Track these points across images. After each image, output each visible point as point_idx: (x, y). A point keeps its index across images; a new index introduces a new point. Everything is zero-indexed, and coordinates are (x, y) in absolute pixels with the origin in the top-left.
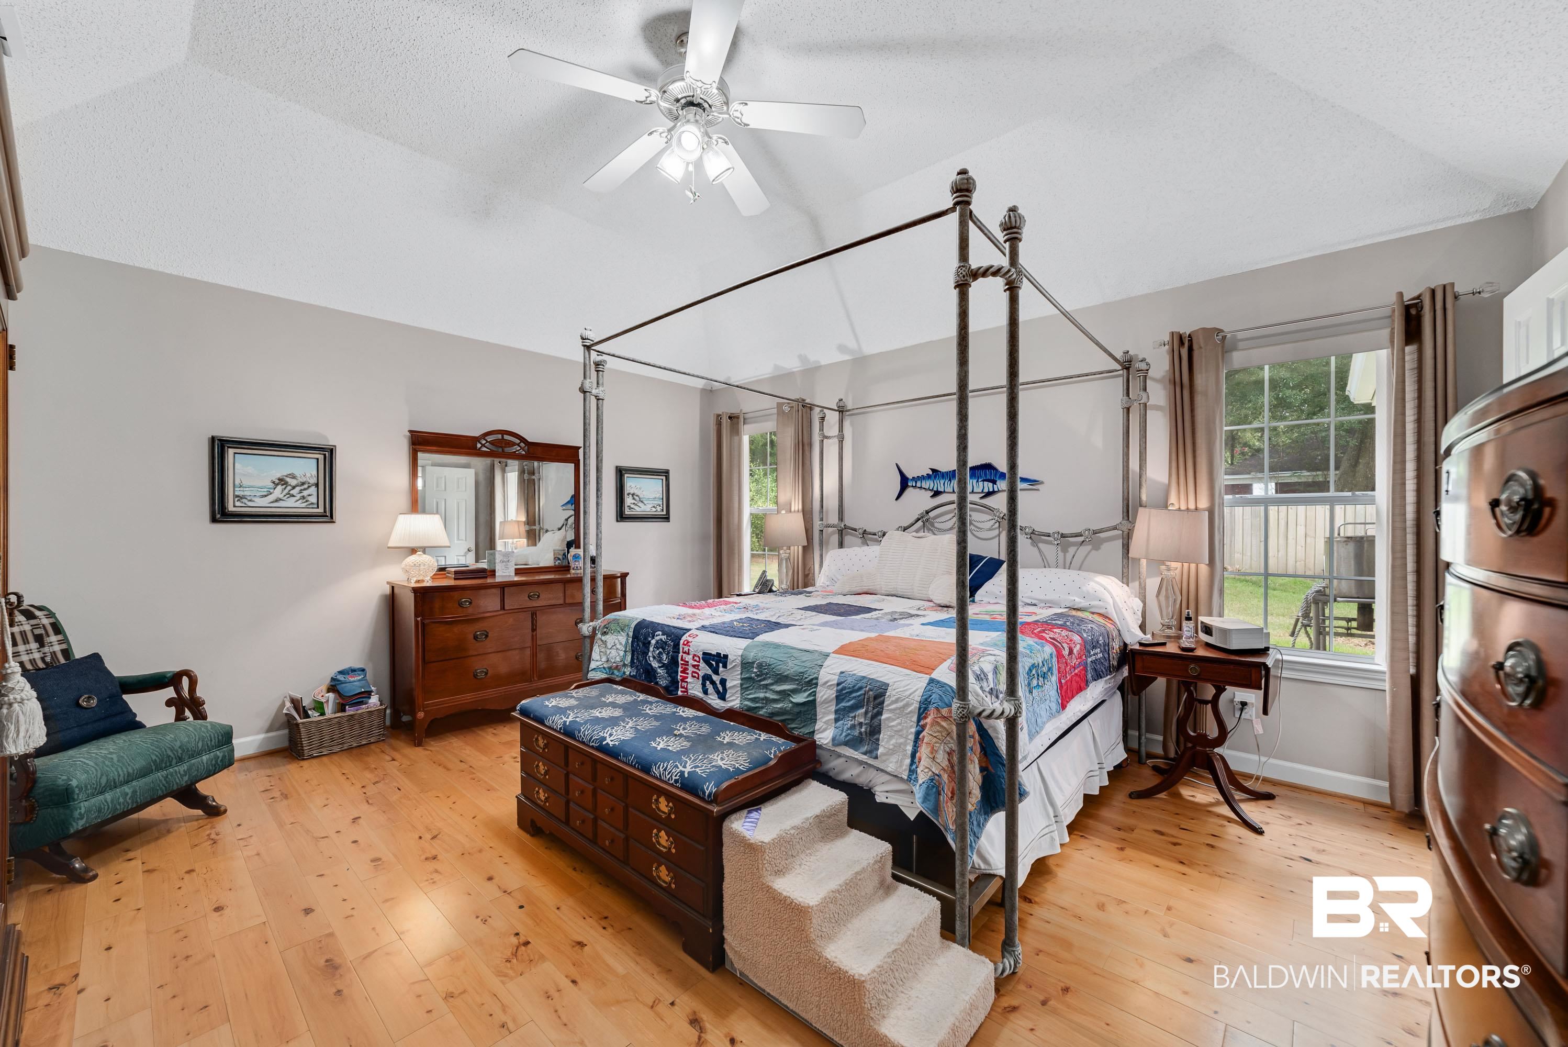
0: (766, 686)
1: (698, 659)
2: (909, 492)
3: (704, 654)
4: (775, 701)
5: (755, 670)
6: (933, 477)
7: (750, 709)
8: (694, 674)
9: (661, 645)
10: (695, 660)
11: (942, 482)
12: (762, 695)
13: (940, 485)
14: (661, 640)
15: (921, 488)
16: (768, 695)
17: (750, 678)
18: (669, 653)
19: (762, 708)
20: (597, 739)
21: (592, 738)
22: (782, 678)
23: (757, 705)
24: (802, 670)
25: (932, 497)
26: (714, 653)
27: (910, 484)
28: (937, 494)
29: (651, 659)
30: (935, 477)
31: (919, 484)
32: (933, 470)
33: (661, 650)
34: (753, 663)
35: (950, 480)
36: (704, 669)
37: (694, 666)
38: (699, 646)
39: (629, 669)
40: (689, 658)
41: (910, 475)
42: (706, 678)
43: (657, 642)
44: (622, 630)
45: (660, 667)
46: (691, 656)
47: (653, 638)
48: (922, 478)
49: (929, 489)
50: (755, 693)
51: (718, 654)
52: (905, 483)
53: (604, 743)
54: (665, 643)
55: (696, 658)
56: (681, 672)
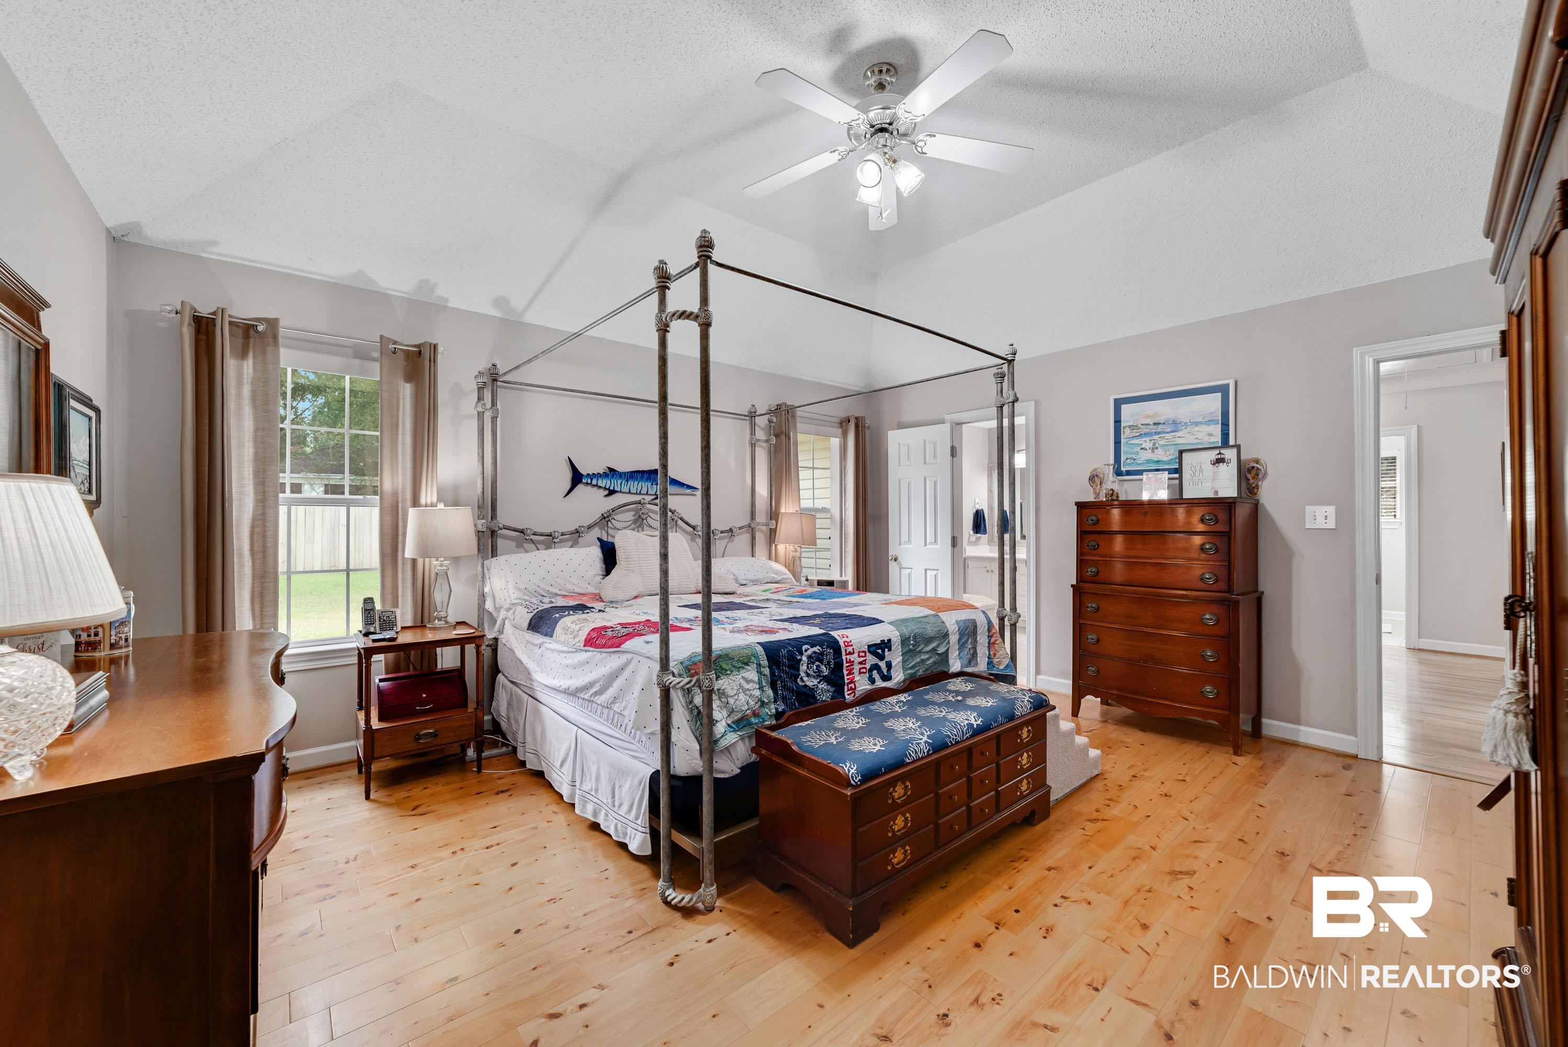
0: (920, 652)
1: (863, 654)
2: (580, 487)
3: (869, 646)
4: (928, 659)
5: (912, 642)
6: (610, 476)
7: (911, 675)
8: (862, 670)
9: (816, 658)
10: (862, 657)
11: (619, 482)
12: (918, 660)
13: (616, 484)
14: (815, 652)
15: (596, 485)
16: (923, 657)
17: (910, 651)
18: (829, 663)
19: (919, 669)
20: (968, 729)
21: (963, 732)
22: (929, 640)
23: (916, 669)
24: (939, 629)
25: (606, 496)
26: (878, 641)
27: (584, 481)
28: (612, 492)
29: (805, 679)
30: (613, 476)
31: (594, 482)
32: (611, 470)
33: (817, 663)
34: (910, 637)
35: (627, 481)
36: (871, 660)
37: (860, 663)
38: (860, 642)
39: (772, 706)
40: (854, 658)
41: (583, 471)
42: (876, 667)
43: (809, 657)
44: (747, 664)
45: (819, 683)
46: (856, 655)
47: (801, 654)
48: (598, 476)
49: (605, 488)
50: (914, 660)
51: (883, 641)
52: (577, 478)
53: (975, 726)
54: (822, 654)
55: (861, 654)
56: (847, 675)
